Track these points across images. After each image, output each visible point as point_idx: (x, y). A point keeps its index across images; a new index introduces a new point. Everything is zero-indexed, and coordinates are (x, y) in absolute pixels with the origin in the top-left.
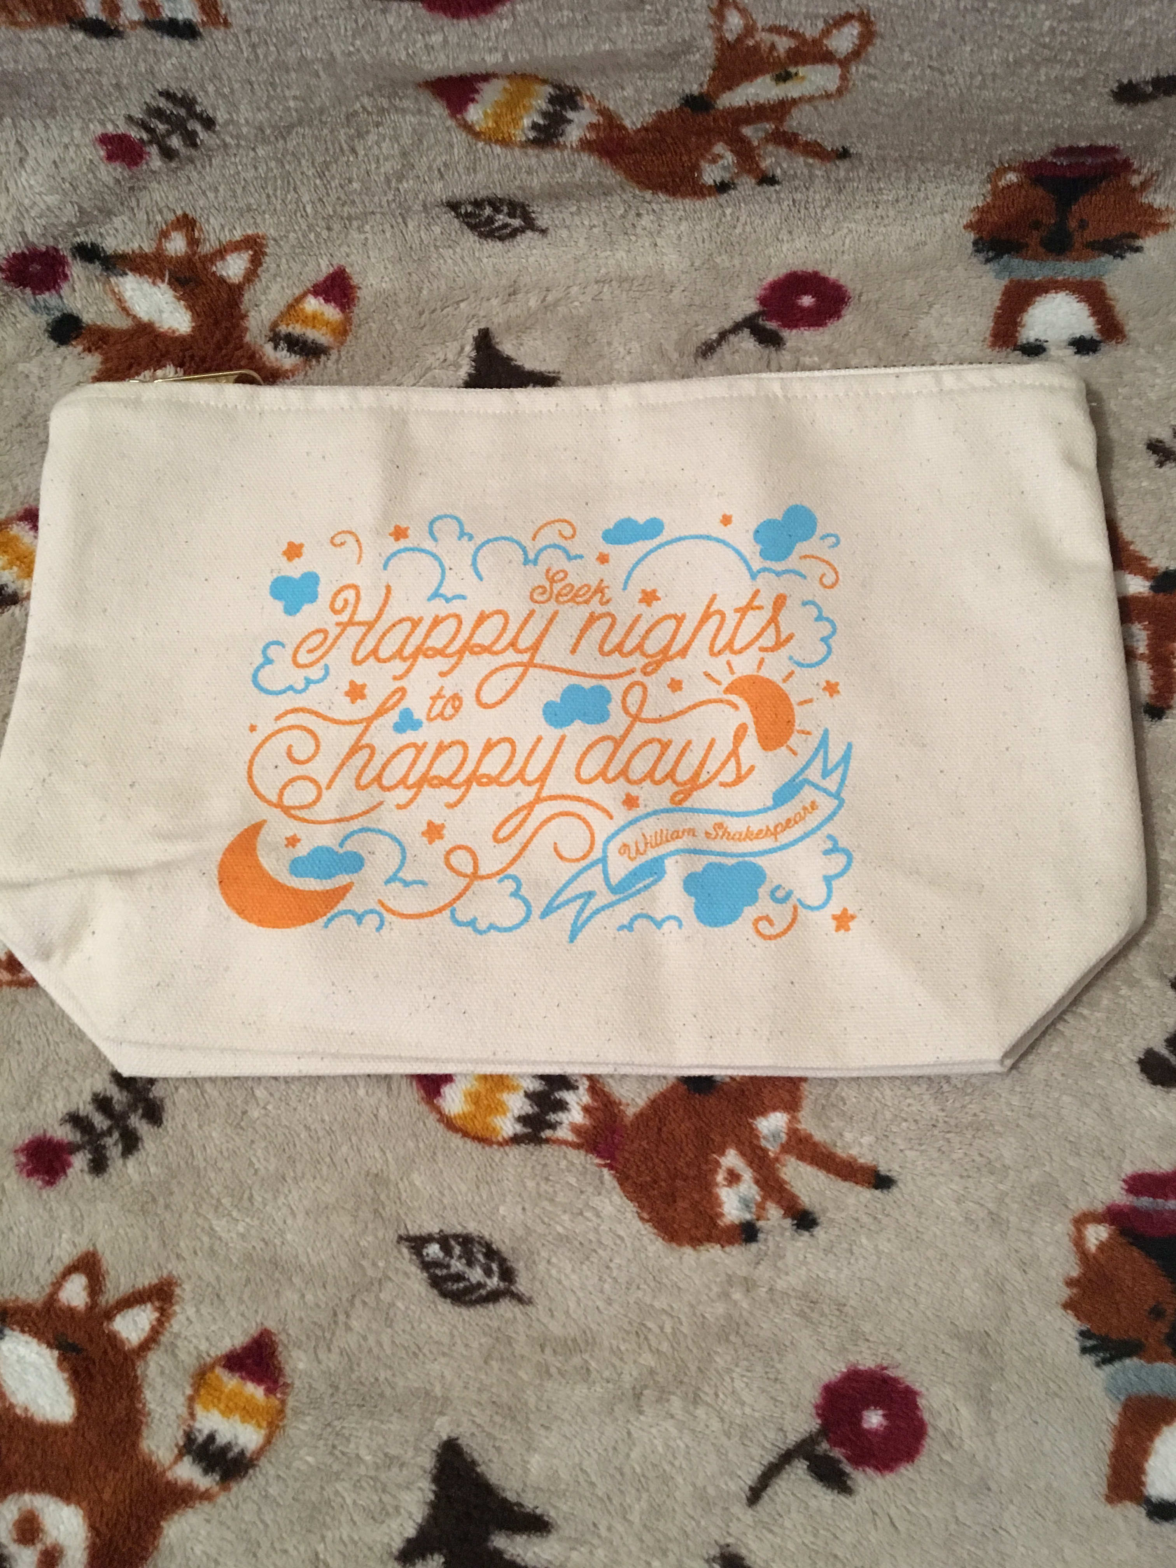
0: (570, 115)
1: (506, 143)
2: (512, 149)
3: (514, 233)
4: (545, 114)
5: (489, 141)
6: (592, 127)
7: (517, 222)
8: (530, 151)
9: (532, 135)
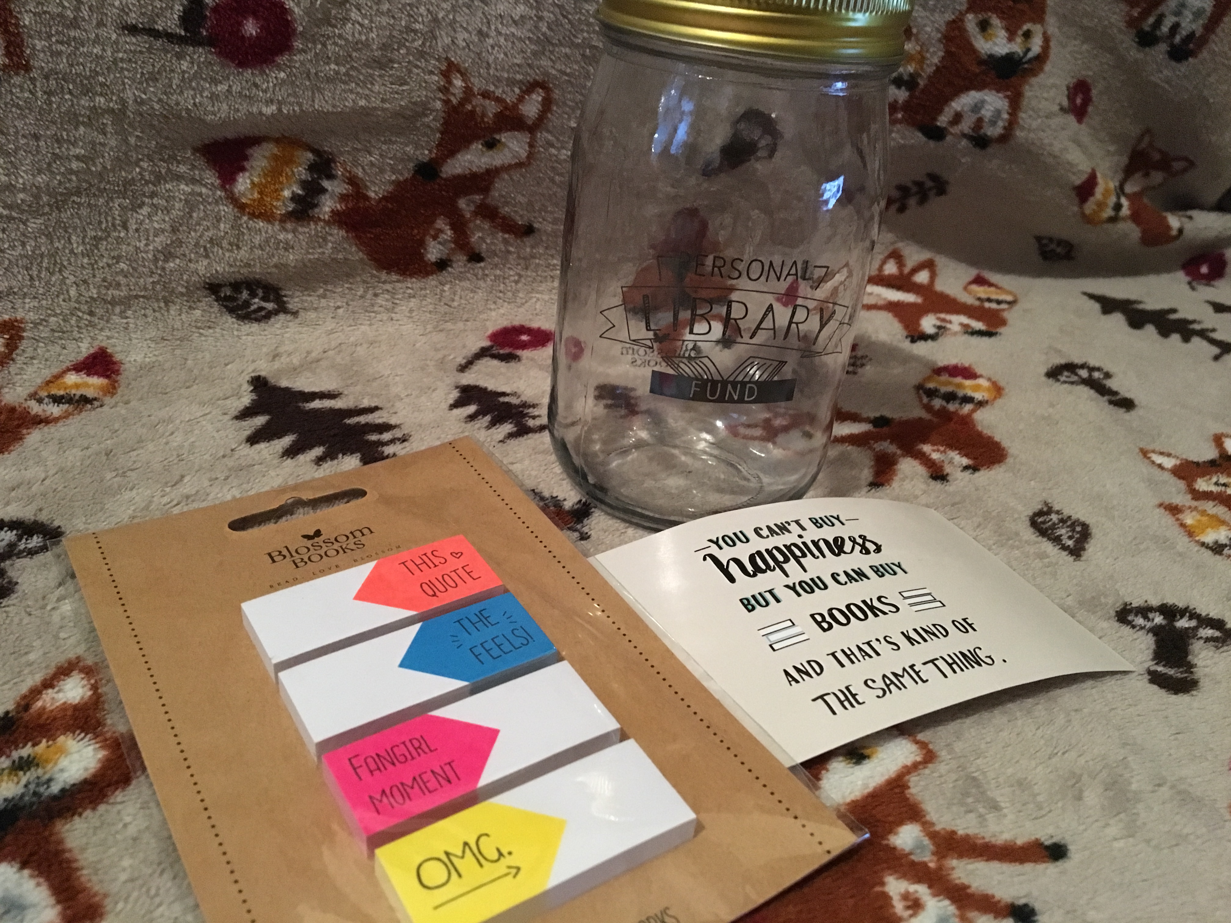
0: (326, 184)
1: (267, 217)
2: (273, 225)
3: (269, 316)
4: (304, 184)
5: (253, 216)
6: (343, 198)
7: (270, 306)
8: (289, 226)
9: (291, 207)
